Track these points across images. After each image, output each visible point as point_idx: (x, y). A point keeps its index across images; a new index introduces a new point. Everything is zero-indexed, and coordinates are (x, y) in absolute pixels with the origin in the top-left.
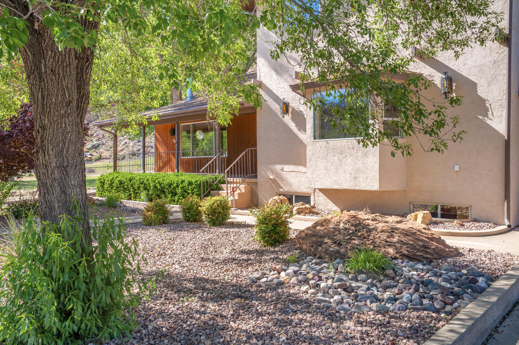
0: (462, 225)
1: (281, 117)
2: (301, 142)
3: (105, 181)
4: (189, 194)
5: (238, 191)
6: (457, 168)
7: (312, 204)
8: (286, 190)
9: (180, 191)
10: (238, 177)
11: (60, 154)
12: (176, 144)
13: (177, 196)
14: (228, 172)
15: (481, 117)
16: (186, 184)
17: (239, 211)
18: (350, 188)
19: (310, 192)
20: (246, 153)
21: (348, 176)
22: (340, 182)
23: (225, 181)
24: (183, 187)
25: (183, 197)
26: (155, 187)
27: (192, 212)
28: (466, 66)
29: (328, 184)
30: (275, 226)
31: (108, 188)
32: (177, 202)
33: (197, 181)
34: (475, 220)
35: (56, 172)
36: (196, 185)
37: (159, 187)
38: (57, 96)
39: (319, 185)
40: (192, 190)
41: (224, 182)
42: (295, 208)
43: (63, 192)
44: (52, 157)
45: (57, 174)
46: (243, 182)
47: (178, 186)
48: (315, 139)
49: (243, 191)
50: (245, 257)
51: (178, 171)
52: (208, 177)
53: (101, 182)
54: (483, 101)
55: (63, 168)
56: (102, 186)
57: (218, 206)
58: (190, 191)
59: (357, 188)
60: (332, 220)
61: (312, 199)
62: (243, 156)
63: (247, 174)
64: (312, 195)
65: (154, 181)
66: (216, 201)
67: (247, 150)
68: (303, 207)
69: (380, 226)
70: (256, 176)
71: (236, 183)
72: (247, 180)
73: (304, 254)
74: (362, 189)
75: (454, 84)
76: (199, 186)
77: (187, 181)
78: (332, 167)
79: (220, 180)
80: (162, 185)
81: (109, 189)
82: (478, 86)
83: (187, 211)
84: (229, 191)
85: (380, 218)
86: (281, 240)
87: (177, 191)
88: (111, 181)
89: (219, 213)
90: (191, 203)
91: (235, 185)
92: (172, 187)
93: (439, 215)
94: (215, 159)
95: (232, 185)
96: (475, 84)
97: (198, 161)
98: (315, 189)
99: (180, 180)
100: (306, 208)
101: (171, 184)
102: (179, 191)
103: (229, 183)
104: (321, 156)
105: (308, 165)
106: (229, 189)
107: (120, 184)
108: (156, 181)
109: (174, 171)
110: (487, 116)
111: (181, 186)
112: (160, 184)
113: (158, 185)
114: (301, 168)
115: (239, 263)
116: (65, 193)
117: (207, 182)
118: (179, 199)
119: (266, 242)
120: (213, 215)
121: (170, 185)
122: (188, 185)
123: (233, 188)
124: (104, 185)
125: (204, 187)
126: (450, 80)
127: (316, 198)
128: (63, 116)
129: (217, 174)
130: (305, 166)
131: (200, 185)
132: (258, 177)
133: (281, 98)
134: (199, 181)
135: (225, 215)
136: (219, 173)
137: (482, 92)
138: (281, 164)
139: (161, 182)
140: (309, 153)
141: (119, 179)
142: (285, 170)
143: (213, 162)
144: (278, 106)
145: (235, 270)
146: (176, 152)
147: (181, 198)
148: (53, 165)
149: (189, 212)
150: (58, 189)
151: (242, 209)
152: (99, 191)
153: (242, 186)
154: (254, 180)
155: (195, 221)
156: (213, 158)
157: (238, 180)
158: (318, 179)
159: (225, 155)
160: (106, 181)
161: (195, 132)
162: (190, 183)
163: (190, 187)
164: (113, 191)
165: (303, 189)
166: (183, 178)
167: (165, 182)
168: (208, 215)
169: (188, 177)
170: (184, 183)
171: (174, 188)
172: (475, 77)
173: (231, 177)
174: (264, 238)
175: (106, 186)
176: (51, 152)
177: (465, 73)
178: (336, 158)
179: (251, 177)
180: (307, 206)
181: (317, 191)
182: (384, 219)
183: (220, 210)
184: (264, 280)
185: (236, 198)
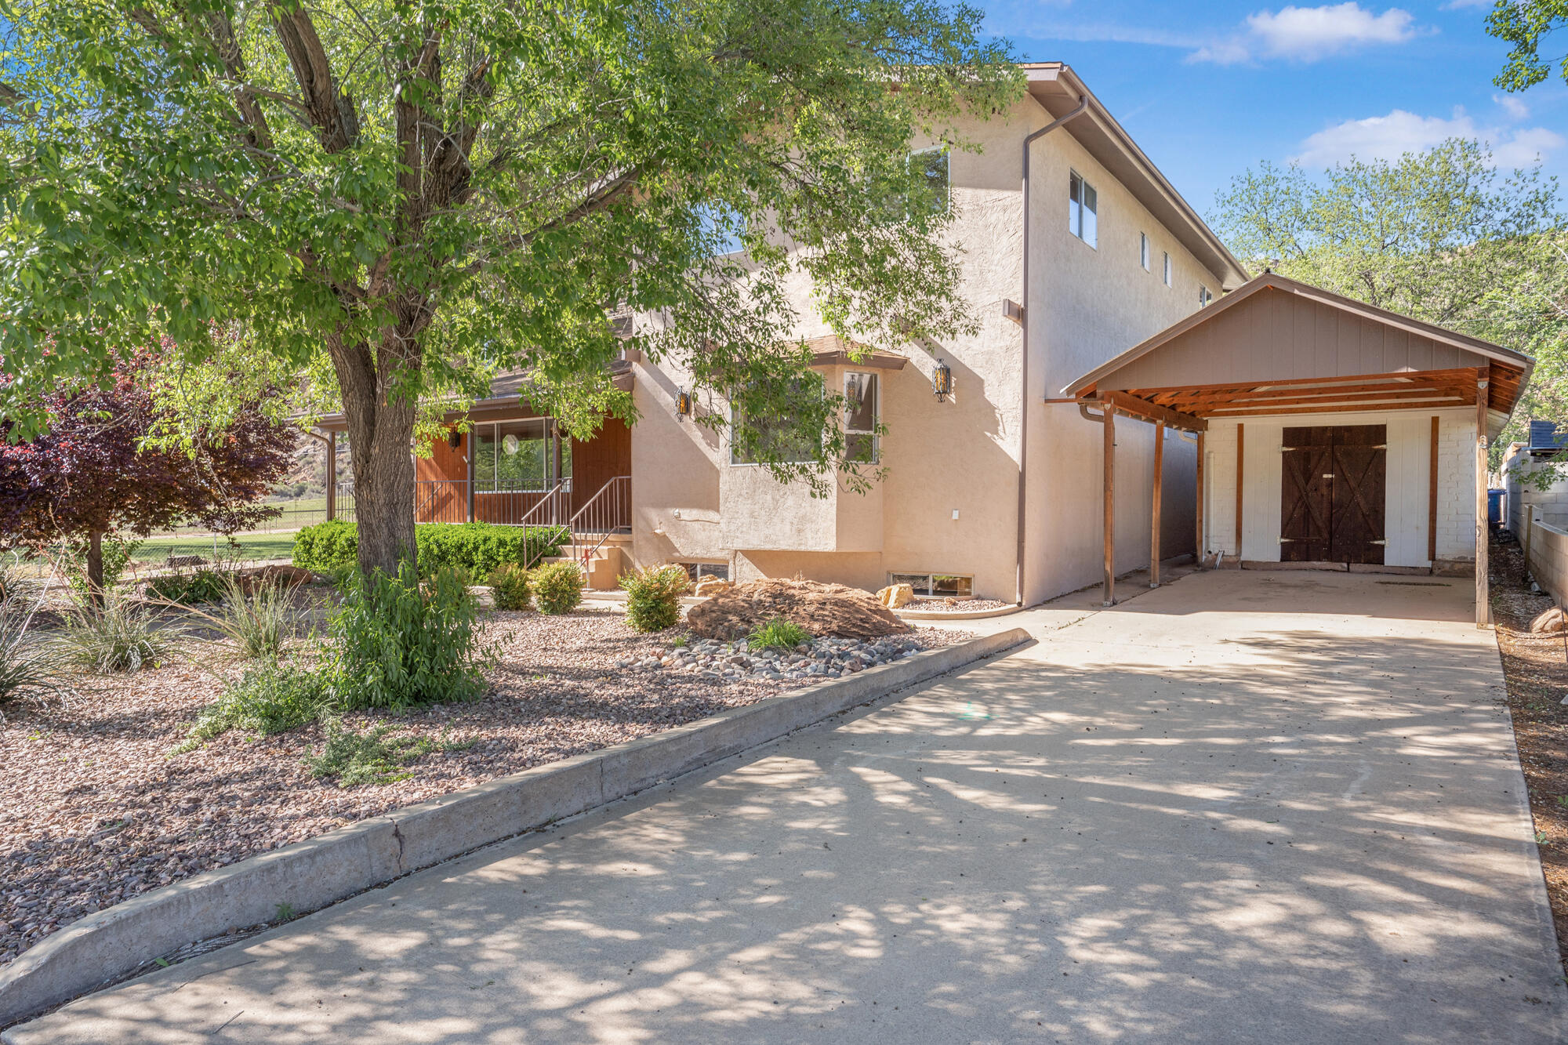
0: (955, 604)
1: (677, 420)
2: (712, 467)
3: (313, 539)
4: (498, 563)
5: (595, 558)
6: (956, 515)
7: (731, 579)
8: (686, 555)
9: (481, 558)
10: (595, 532)
11: (389, 489)
12: (469, 466)
13: (475, 567)
14: (577, 521)
15: (989, 434)
16: (493, 544)
17: (598, 593)
18: (790, 549)
19: (728, 557)
20: (611, 486)
21: (788, 527)
22: (774, 538)
23: (569, 539)
24: (487, 551)
25: (488, 570)
26: (428, 550)
27: (513, 591)
28: (970, 352)
29: (755, 542)
30: (659, 600)
31: (320, 554)
32: (475, 579)
33: (515, 539)
34: (978, 598)
35: (384, 510)
36: (513, 546)
37: (436, 551)
38: (394, 420)
39: (739, 545)
40: (506, 556)
41: (568, 542)
42: (699, 586)
43: (392, 534)
44: (381, 492)
45: (384, 513)
46: (606, 542)
47: (476, 549)
48: (734, 462)
49: (605, 557)
50: (611, 645)
51: (472, 521)
52: (536, 531)
53: (304, 542)
54: (992, 409)
55: (392, 505)
56: (308, 551)
57: (561, 579)
58: (500, 559)
59: (803, 548)
60: (743, 590)
61: (731, 569)
62: (605, 491)
63: (612, 527)
64: (731, 562)
65: (426, 540)
66: (559, 570)
67: (613, 480)
68: (713, 582)
69: (811, 596)
70: (630, 529)
71: (593, 542)
72: (612, 537)
73: (698, 636)
74: (810, 549)
75: (953, 379)
76: (519, 548)
77: (494, 540)
78: (763, 512)
79: (560, 537)
80: (443, 547)
81: (323, 556)
82: (986, 385)
83: (502, 589)
84: (578, 558)
85: (813, 587)
86: (667, 624)
87: (475, 558)
88: (329, 540)
89: (564, 591)
90: (511, 575)
91: (589, 547)
92: (465, 549)
93: (930, 592)
94: (551, 497)
95: (584, 547)
96: (982, 381)
97: (514, 500)
98: (736, 551)
99: (482, 537)
100: (717, 585)
101: (462, 545)
102: (478, 558)
103: (577, 542)
104: (744, 492)
105: (721, 508)
106: (578, 553)
107: (349, 546)
108: (431, 540)
109: (464, 521)
110: (997, 433)
111: (482, 548)
112: (439, 546)
113: (434, 547)
114: (712, 515)
115: (602, 651)
116: (394, 536)
117: (534, 540)
118: (479, 574)
119: (644, 626)
120: (553, 596)
121: (460, 547)
122: (498, 547)
123: (586, 551)
124: (311, 547)
125: (529, 549)
126: (947, 372)
127: (738, 569)
128: (398, 444)
129: (553, 525)
130: (718, 511)
131: (522, 546)
132: (633, 530)
133: (678, 384)
134: (519, 539)
135: (574, 596)
136: (558, 523)
137: (990, 395)
138: (676, 507)
139: (441, 542)
140: (723, 488)
141: (347, 535)
142: (683, 517)
143: (545, 503)
144: (670, 399)
145: (598, 657)
146: (469, 481)
147: (483, 571)
148: (381, 502)
149: (506, 593)
150: (386, 531)
151: (603, 590)
152: (299, 560)
153: (604, 549)
154: (626, 537)
155: (518, 608)
156: (545, 495)
157: (596, 536)
158: (738, 534)
159: (567, 488)
160: (316, 541)
161: (502, 436)
162: (502, 543)
163: (502, 550)
164: (334, 561)
165: (716, 552)
166: (488, 534)
167: (449, 541)
168: (544, 596)
169: (495, 531)
170: (488, 543)
171: (469, 553)
172: (981, 370)
173: (583, 531)
174: (639, 620)
175: (316, 551)
176: (379, 486)
177: (968, 363)
178: (769, 497)
179: (621, 532)
180: (721, 581)
181: (739, 554)
182: (818, 588)
183: (565, 586)
184: (639, 663)
185: (592, 569)
